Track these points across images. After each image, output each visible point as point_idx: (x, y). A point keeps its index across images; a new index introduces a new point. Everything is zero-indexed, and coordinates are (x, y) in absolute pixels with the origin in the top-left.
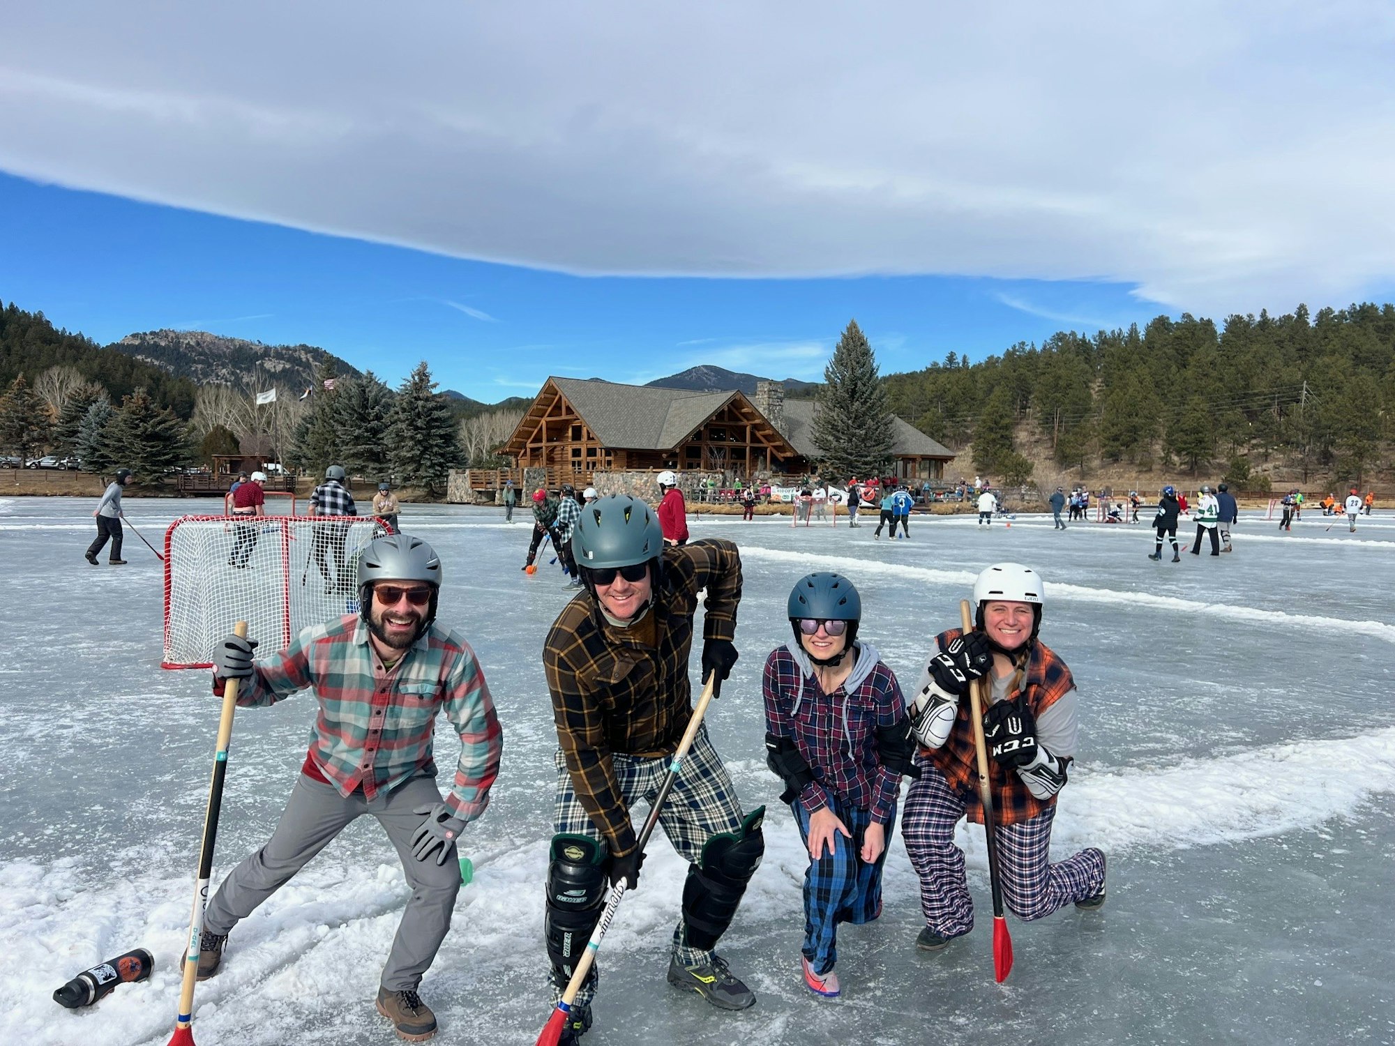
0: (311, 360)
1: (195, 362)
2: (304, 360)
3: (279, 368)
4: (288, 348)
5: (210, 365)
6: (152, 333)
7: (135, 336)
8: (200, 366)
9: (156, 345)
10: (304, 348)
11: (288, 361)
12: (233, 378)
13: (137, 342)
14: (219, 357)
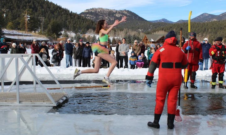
0: (127, 13)
1: (100, 15)
2: (125, 14)
3: (119, 16)
4: (121, 11)
5: (103, 16)
6: (91, 9)
7: (87, 10)
8: (101, 17)
9: (91, 12)
10: (125, 10)
11: (121, 14)
12: (109, 19)
13: (87, 11)
14: (105, 14)
